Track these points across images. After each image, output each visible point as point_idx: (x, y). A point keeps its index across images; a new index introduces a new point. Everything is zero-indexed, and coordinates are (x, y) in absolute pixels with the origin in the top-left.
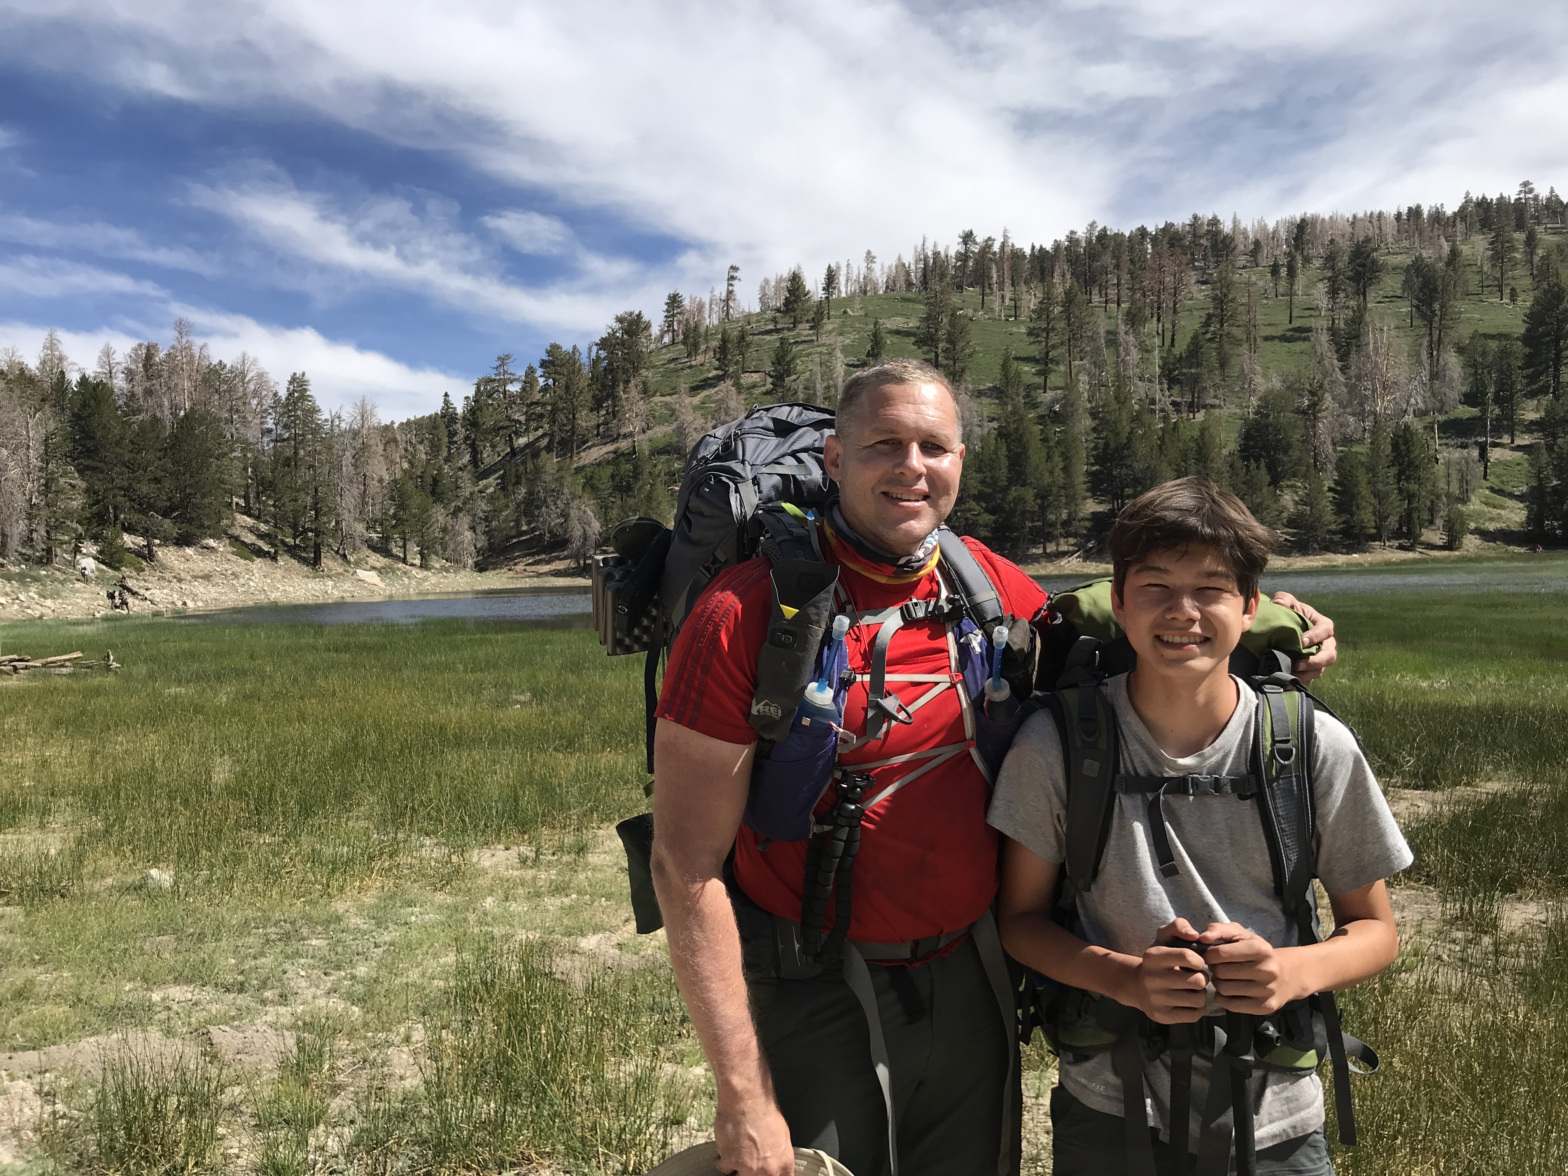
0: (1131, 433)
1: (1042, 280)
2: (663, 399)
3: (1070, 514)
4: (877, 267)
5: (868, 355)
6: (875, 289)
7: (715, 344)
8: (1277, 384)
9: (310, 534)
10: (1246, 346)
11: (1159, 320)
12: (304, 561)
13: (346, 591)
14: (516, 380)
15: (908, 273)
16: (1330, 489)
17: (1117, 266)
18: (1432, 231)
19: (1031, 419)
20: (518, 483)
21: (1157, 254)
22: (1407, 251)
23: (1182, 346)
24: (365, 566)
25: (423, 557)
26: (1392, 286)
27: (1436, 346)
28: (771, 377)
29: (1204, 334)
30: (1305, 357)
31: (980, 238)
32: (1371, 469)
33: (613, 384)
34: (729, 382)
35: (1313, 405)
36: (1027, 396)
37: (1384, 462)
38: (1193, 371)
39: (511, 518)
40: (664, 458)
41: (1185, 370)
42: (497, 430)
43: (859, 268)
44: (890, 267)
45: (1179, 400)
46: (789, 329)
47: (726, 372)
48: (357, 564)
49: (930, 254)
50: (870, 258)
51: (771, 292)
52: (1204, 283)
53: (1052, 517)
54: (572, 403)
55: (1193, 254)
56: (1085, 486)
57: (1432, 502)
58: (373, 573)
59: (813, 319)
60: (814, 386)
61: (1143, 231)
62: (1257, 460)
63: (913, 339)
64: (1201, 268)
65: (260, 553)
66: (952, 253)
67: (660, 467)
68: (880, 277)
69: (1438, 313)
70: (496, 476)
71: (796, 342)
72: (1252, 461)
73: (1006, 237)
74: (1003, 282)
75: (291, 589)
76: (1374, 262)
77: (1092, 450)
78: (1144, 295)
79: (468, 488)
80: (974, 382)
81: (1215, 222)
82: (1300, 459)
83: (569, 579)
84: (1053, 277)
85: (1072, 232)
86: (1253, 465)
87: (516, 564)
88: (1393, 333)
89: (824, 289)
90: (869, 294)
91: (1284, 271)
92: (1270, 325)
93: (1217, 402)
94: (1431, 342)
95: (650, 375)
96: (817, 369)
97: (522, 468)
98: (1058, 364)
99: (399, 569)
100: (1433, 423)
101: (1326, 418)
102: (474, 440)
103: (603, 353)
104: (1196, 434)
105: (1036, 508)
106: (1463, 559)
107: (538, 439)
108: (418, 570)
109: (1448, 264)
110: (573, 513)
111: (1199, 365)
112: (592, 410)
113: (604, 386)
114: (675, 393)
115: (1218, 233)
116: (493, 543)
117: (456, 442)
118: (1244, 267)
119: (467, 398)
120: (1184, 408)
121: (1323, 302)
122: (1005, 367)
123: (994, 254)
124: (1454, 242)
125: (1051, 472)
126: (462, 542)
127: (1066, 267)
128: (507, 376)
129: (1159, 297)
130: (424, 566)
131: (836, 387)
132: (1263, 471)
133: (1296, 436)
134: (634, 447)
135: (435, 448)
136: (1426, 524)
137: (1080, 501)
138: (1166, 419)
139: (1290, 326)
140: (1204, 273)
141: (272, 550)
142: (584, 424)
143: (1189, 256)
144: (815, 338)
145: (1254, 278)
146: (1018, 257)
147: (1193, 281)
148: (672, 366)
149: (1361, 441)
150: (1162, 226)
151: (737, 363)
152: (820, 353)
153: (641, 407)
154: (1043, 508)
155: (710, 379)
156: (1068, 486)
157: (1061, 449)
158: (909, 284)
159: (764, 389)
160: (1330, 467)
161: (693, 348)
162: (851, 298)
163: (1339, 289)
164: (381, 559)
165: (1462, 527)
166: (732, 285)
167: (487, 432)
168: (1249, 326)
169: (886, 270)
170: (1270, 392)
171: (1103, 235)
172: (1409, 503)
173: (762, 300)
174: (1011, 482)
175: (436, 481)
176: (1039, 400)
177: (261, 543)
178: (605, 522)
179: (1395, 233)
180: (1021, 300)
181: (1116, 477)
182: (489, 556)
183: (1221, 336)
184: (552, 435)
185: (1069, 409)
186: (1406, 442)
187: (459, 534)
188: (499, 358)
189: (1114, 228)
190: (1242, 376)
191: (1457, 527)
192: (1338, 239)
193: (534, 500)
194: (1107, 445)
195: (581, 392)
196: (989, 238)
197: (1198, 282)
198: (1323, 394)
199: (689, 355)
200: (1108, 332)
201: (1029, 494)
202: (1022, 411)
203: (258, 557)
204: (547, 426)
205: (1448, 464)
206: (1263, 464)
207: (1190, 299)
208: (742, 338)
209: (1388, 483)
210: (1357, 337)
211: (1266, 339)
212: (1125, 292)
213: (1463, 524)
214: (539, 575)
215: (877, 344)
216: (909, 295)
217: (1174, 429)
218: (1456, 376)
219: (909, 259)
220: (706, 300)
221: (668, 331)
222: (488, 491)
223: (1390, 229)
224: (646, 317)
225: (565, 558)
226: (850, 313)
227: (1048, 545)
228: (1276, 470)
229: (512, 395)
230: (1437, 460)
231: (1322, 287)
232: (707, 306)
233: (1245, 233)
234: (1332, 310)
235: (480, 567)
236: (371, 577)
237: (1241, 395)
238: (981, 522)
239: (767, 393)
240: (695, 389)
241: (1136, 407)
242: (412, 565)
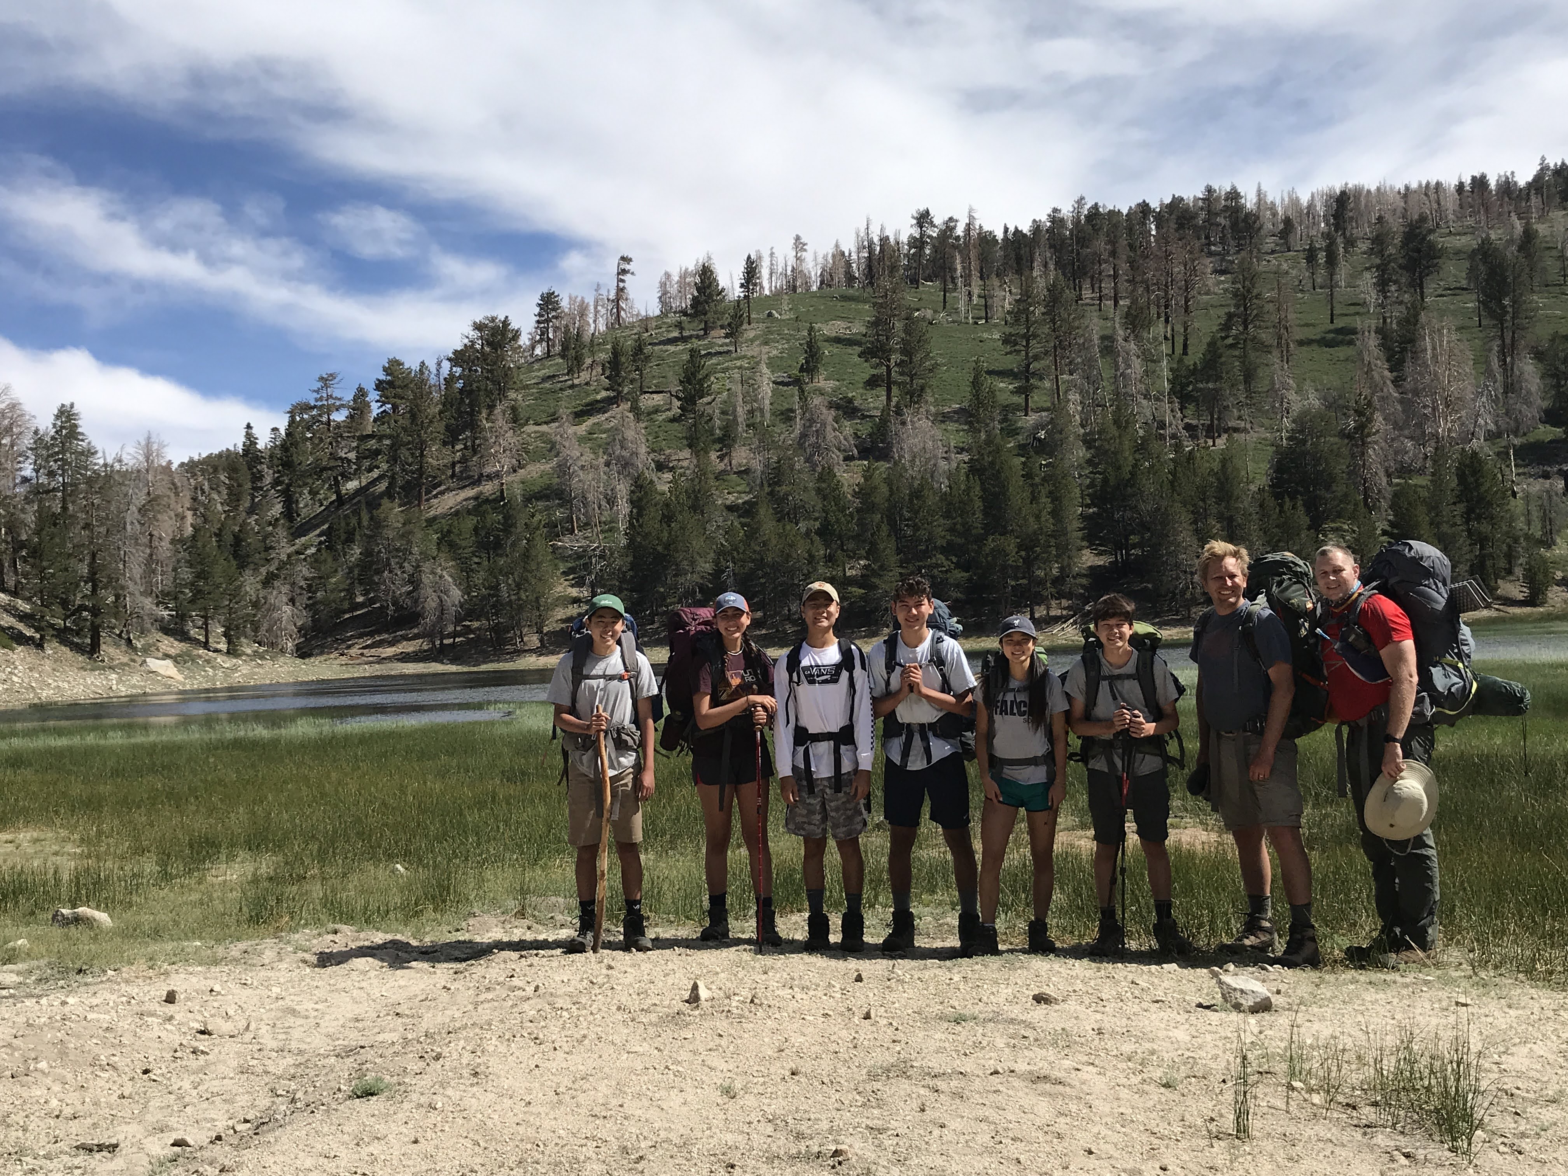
0: (1135, 466)
1: (1019, 272)
2: (537, 428)
3: (1062, 569)
4: (808, 256)
5: (802, 370)
6: (807, 284)
7: (603, 356)
8: (1314, 401)
9: (85, 614)
10: (1276, 353)
11: (1167, 321)
12: (78, 648)
13: (134, 686)
14: (343, 406)
15: (848, 264)
16: (1384, 533)
17: (1113, 254)
18: (1501, 205)
19: (1010, 450)
20: (349, 540)
21: (1162, 238)
22: (1471, 231)
23: (1195, 356)
24: (157, 654)
25: (229, 642)
26: (1455, 276)
27: (1507, 351)
28: (679, 399)
29: (1223, 338)
30: (1350, 366)
31: (939, 219)
32: (1434, 507)
33: (473, 410)
34: (626, 406)
35: (1361, 427)
36: (1005, 420)
37: (1450, 497)
38: (1211, 385)
39: (341, 587)
40: (541, 504)
41: (1200, 385)
42: (319, 471)
43: (785, 255)
44: (825, 257)
45: (1194, 422)
46: (698, 337)
47: (619, 393)
48: (146, 650)
49: (876, 240)
50: (799, 245)
51: (673, 290)
52: (1222, 272)
53: (1041, 573)
54: (419, 436)
55: (1207, 237)
56: (1080, 534)
57: (1509, 547)
58: (169, 662)
59: (729, 325)
60: (735, 411)
61: (1144, 208)
62: (1293, 498)
63: (858, 349)
64: (1218, 254)
65: (21, 639)
66: (904, 238)
67: (538, 517)
68: (813, 270)
69: (1510, 310)
70: (317, 532)
71: (709, 354)
72: (1287, 499)
73: (971, 217)
74: (970, 275)
75: (66, 685)
76: (1432, 246)
77: (1088, 487)
78: (1147, 289)
79: (284, 549)
80: (936, 403)
81: (1234, 195)
82: (1346, 495)
83: (421, 665)
84: (1032, 269)
85: (1055, 210)
86: (1288, 504)
87: (349, 647)
88: (1454, 337)
89: (742, 286)
90: (799, 290)
91: (1322, 257)
92: (1307, 325)
93: (1242, 424)
94: (1503, 347)
95: (520, 397)
96: (737, 388)
97: (354, 521)
98: (1041, 379)
99: (200, 657)
100: (1507, 448)
101: (1376, 443)
102: (289, 485)
103: (458, 371)
104: (1216, 466)
105: (1020, 563)
106: (1550, 617)
107: (373, 483)
108: (225, 658)
109: (1520, 249)
110: (427, 579)
111: (1219, 378)
112: (445, 443)
113: (460, 413)
114: (553, 421)
115: (1239, 208)
116: (319, 620)
117: (261, 488)
118: (1273, 252)
119: (275, 430)
120: (1202, 434)
121: (1372, 297)
122: (976, 384)
123: (958, 238)
124: (1528, 219)
125: (1038, 517)
126: (280, 619)
127: (1048, 255)
128: (331, 401)
129: (1166, 293)
130: (232, 652)
131: (762, 410)
132: (1301, 511)
133: (1340, 467)
134: (502, 491)
135: (234, 498)
136: (1503, 574)
137: (1074, 553)
138: (1178, 447)
139: (1332, 327)
140: (1223, 260)
141: (38, 636)
142: (435, 463)
143: (1203, 241)
144: (732, 348)
145: (1285, 266)
146: (987, 242)
147: (1209, 271)
148: (547, 385)
149: (1421, 471)
150: (1168, 200)
151: (632, 381)
152: (740, 368)
153: (510, 438)
154: (1029, 563)
155: (597, 401)
156: (1060, 533)
157: (1048, 488)
158: (850, 278)
159: (670, 414)
160: (1384, 504)
161: (575, 364)
162: (777, 295)
163: (1390, 280)
164: (176, 643)
165: (1546, 576)
166: (623, 281)
167: (303, 475)
168: (1282, 326)
169: (820, 260)
170: (1305, 413)
171: (1095, 214)
172: (1481, 549)
173: (664, 298)
174: (989, 529)
175: (238, 540)
176: (1019, 424)
177: (21, 626)
178: (467, 591)
179: (1457, 208)
180: (992, 297)
181: (1118, 521)
182: (313, 637)
183: (1245, 341)
184: (393, 478)
185: (1057, 436)
186: (1474, 473)
187: (274, 608)
188: (322, 379)
189: (1108, 204)
190: (1272, 390)
191: (1540, 577)
192: (1388, 217)
193: (372, 563)
194: (1105, 481)
195: (431, 422)
196: (951, 219)
197: (1215, 271)
198: (1372, 414)
199: (570, 371)
200: (1103, 338)
201: (1011, 544)
202: (998, 440)
203: (20, 644)
204: (384, 466)
205: (1527, 497)
206: (1300, 503)
207: (1207, 294)
208: (639, 349)
209: (1455, 524)
210: (1412, 341)
211: (1301, 343)
212: (1123, 286)
213: (1546, 573)
214: (381, 660)
215: (812, 356)
216: (851, 291)
217: (1188, 460)
218: (1533, 389)
219: (849, 246)
220: (590, 301)
221: (540, 341)
222: (308, 552)
223: (1451, 204)
224: (514, 325)
225: (416, 637)
226: (777, 315)
227: (1036, 608)
228: (1317, 509)
229: (338, 426)
230: (1514, 494)
231: (1369, 279)
232: (592, 308)
233: (1272, 207)
234: (1382, 306)
235: (303, 653)
236: (165, 668)
237: (1272, 416)
238: (951, 581)
239: (673, 420)
240: (580, 415)
241: (1141, 433)
242: (216, 651)
